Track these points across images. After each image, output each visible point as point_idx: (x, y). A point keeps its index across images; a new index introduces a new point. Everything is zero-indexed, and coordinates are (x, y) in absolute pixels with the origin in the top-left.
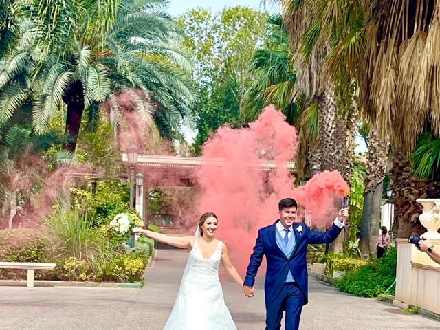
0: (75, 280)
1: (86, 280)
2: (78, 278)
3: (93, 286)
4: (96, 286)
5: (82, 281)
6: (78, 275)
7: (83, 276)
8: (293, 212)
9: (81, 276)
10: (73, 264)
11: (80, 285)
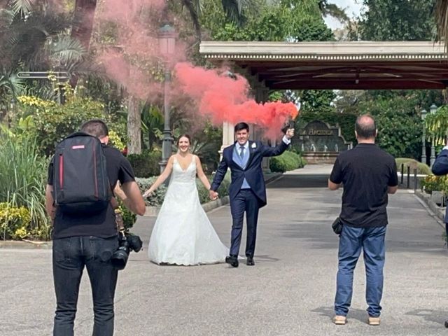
0: (11, 238)
1: (26, 238)
2: (12, 235)
3: (36, 247)
4: (40, 247)
5: (20, 239)
6: (14, 230)
7: (21, 231)
8: (244, 134)
9: (19, 232)
10: (6, 214)
11: (15, 246)
